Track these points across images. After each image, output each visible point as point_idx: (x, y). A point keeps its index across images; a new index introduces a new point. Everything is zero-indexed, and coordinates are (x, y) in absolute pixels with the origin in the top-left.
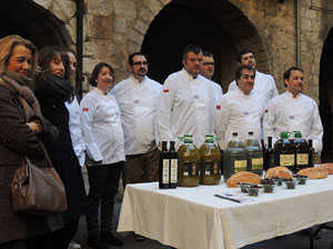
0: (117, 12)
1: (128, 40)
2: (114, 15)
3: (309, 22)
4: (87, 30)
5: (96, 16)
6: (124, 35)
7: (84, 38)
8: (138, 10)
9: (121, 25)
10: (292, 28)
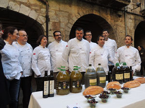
0: (61, 21)
1: (66, 30)
2: (60, 22)
3: (130, 23)
4: (50, 27)
5: (53, 22)
6: (64, 29)
7: (49, 30)
8: (69, 20)
9: (63, 25)
10: (124, 26)
